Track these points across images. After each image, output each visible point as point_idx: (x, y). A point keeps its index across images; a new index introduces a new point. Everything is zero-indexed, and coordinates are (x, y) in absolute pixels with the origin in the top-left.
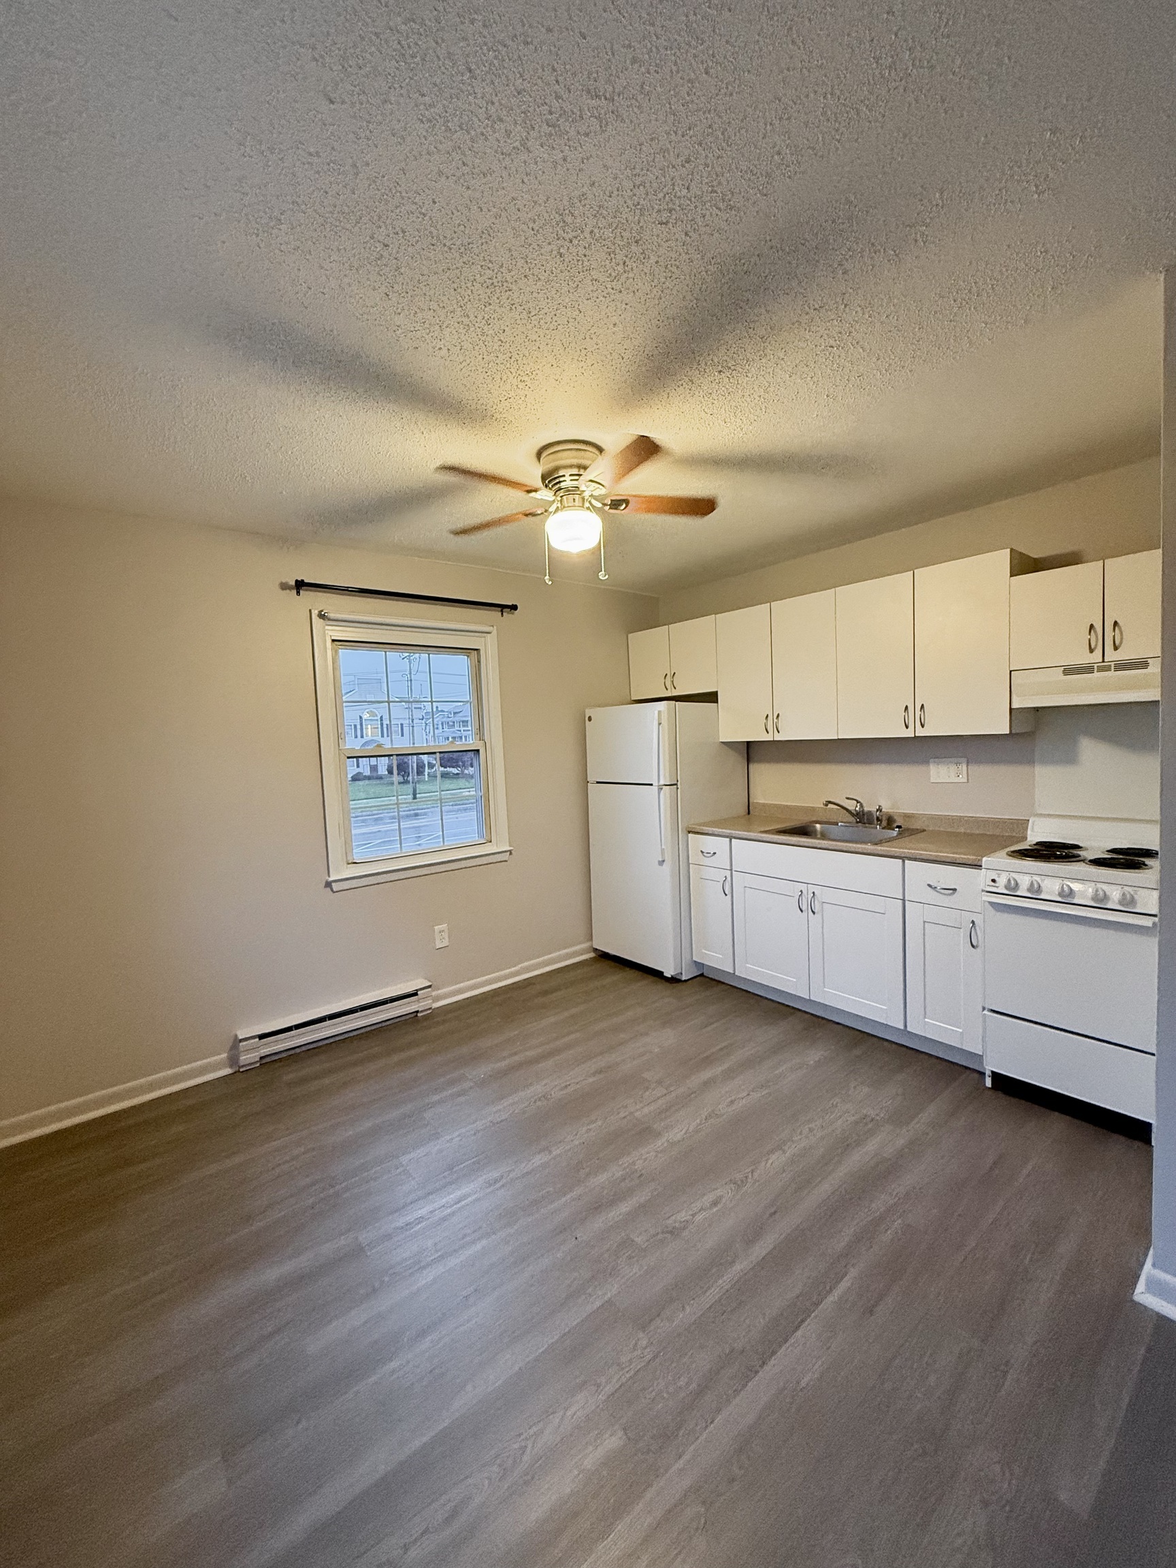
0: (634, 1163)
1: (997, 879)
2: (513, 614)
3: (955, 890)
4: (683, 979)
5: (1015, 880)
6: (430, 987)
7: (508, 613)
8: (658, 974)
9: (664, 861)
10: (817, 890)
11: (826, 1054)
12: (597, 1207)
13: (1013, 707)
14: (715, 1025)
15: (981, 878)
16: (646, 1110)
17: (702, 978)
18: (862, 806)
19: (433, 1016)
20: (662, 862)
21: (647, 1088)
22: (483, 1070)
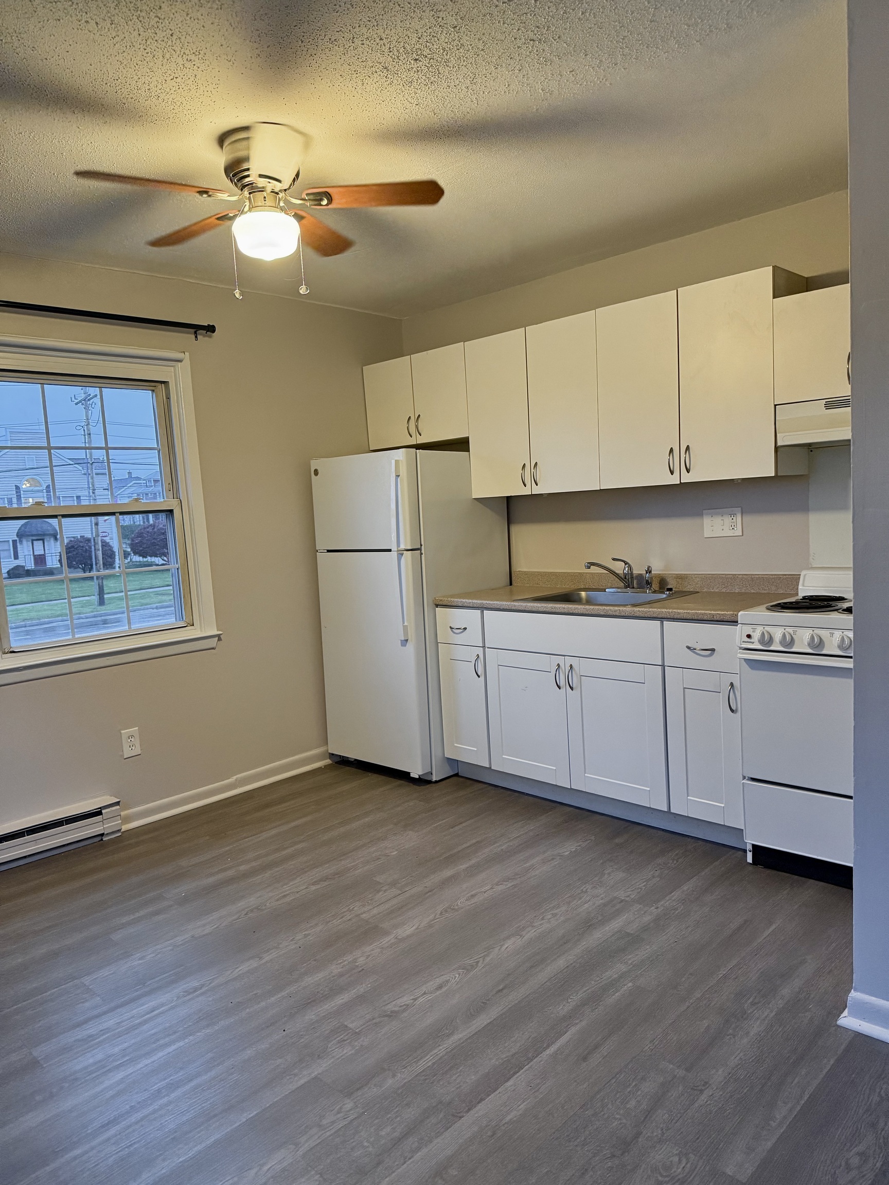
0: (355, 960)
1: (752, 634)
2: (210, 337)
3: (713, 650)
4: (434, 779)
5: (768, 632)
6: (118, 803)
7: (204, 336)
8: (403, 776)
9: (407, 640)
10: (575, 662)
11: (584, 845)
12: (312, 1000)
13: (779, 444)
14: (464, 825)
15: (738, 632)
16: (375, 911)
17: (455, 778)
18: (630, 567)
19: (123, 840)
20: (405, 642)
21: (379, 891)
22: (186, 887)
